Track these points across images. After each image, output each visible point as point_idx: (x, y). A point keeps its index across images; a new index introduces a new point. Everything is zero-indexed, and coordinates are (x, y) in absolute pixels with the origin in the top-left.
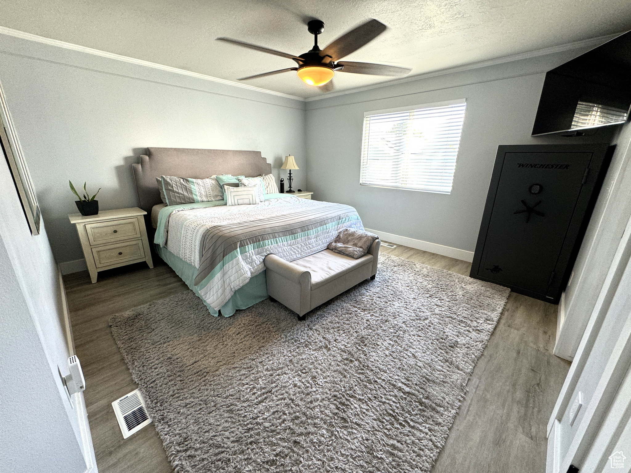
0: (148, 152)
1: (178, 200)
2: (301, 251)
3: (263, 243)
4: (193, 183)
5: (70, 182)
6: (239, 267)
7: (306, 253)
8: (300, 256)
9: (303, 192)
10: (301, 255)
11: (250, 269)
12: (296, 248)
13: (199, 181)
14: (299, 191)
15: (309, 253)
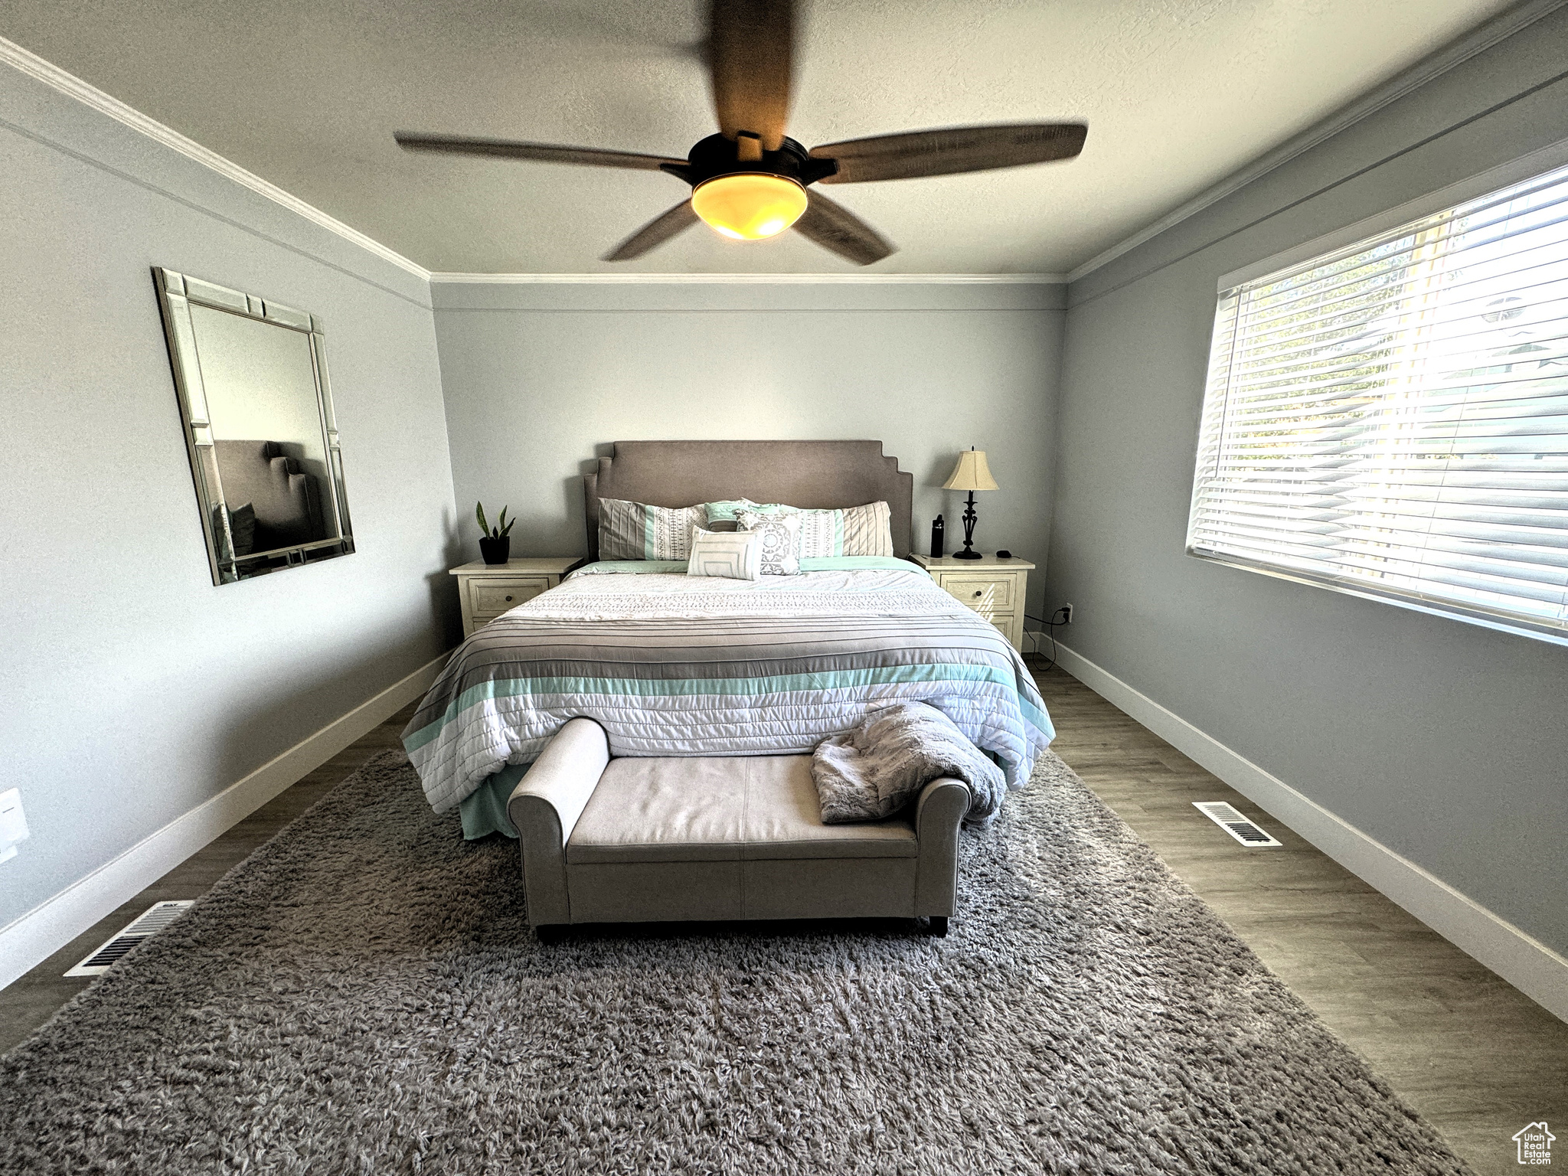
0: (613, 451)
1: (615, 552)
2: (693, 733)
3: (560, 683)
4: (652, 515)
5: (479, 505)
6: (480, 727)
7: (712, 744)
8: (688, 749)
9: (1012, 560)
10: (691, 745)
11: (510, 740)
12: (676, 721)
13: (666, 513)
14: (1004, 555)
15: (725, 748)
